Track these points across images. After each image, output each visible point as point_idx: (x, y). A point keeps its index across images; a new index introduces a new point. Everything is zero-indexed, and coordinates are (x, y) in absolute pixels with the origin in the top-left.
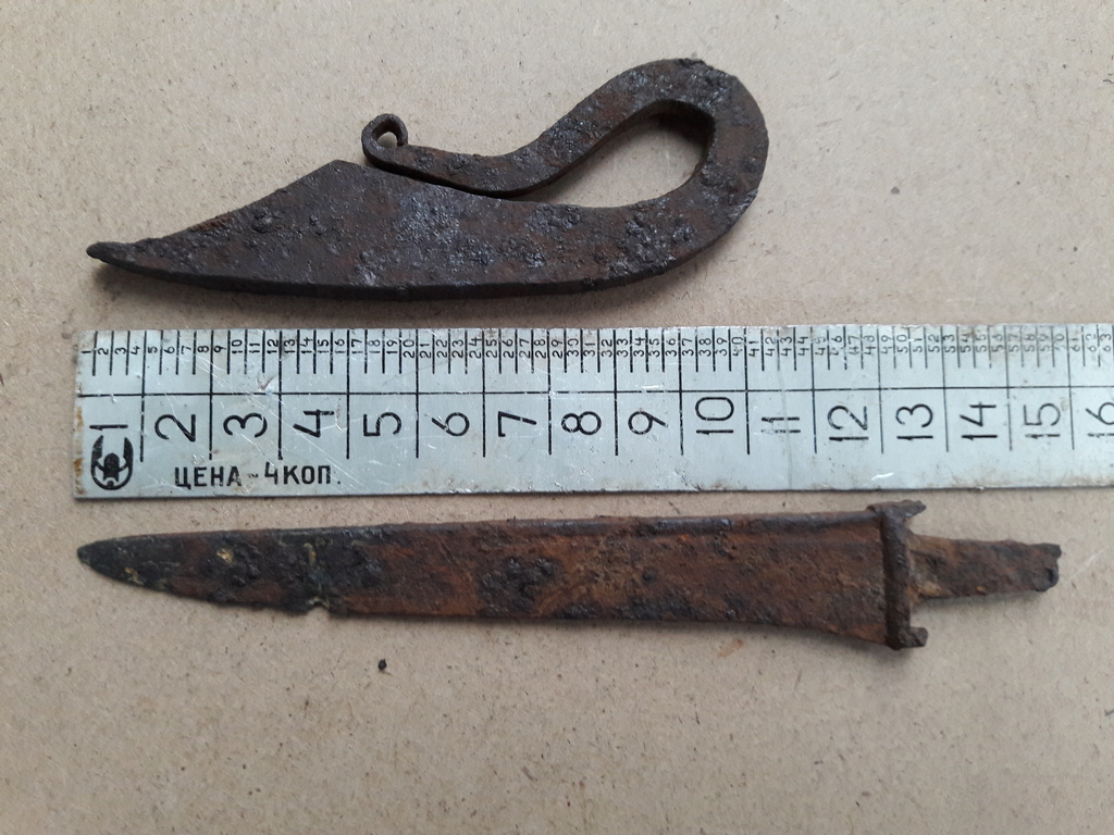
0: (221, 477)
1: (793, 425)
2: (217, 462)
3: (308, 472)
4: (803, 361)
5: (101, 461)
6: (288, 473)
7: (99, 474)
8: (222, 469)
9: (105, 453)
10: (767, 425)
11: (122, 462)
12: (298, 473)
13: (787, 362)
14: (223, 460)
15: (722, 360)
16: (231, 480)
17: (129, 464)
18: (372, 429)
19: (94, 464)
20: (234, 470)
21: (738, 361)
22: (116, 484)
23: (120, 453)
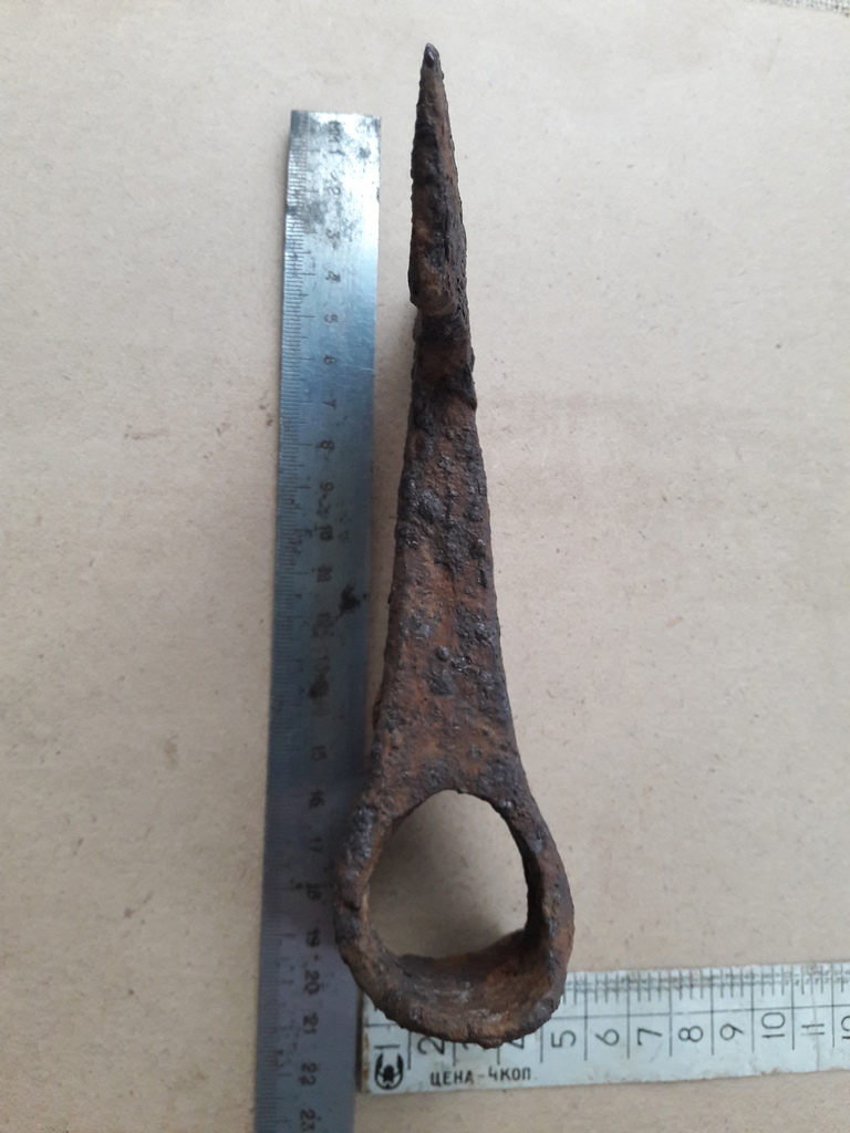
0: (461, 1078)
1: (820, 1029)
2: (458, 1068)
3: (516, 1074)
4: (827, 987)
5: (382, 1070)
6: (504, 1074)
7: (380, 1079)
8: (461, 1073)
9: (385, 1064)
10: (805, 1030)
11: (396, 1070)
12: (510, 1073)
13: (817, 988)
14: (463, 1067)
15: (778, 988)
16: (467, 1079)
17: (401, 1071)
18: (557, 1042)
19: (377, 1072)
20: (469, 1073)
21: (788, 988)
22: (392, 1085)
23: (394, 1063)
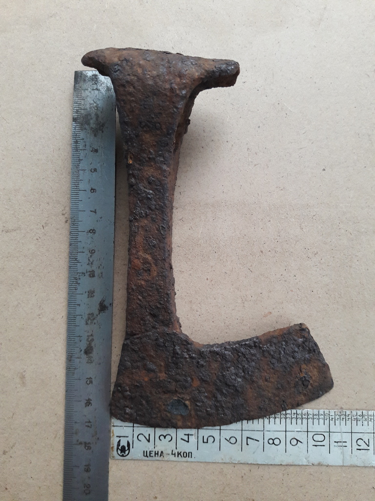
0: (158, 454)
1: (344, 444)
2: (156, 449)
3: (185, 454)
4: (349, 423)
5: (120, 448)
6: (179, 454)
7: (119, 452)
8: (158, 452)
9: (121, 445)
10: (336, 444)
11: (127, 448)
12: (182, 454)
13: (343, 423)
14: (159, 448)
15: (321, 421)
16: (161, 455)
17: (129, 449)
18: (205, 441)
19: (118, 449)
20: (162, 452)
21: (327, 422)
22: (124, 455)
23: (126, 445)
